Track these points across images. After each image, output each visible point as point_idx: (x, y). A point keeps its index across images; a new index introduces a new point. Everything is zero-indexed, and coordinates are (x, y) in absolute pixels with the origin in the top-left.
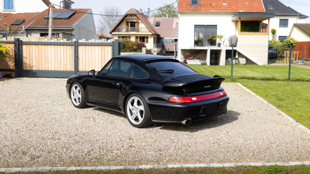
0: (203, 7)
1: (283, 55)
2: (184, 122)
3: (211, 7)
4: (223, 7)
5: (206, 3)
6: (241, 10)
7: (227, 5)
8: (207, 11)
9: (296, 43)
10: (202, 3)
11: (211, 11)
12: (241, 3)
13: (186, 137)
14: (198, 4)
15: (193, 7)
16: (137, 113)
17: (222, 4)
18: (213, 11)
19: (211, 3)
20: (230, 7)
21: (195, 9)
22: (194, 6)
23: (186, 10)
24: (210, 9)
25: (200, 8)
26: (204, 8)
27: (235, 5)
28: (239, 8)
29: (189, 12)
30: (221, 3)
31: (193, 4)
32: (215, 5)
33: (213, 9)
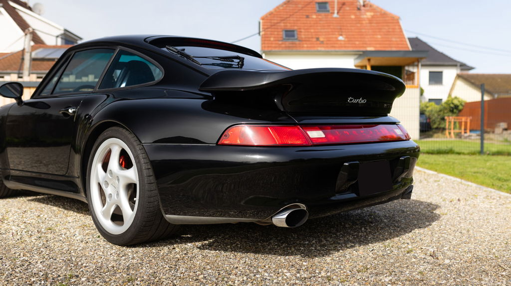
0: (304, 42)
1: (442, 126)
2: (280, 219)
3: (318, 42)
4: (339, 42)
5: (310, 36)
6: (370, 47)
7: (346, 40)
8: (312, 49)
9: (463, 104)
10: (303, 36)
11: (319, 49)
12: (368, 37)
13: (288, 274)
14: (296, 37)
15: (288, 43)
16: (118, 194)
17: (337, 38)
18: (323, 49)
19: (317, 36)
20: (351, 42)
21: (291, 45)
22: (290, 41)
23: (275, 47)
24: (316, 46)
25: (300, 44)
26: (306, 44)
27: (359, 39)
28: (366, 44)
29: (280, 52)
30: (334, 36)
31: (287, 38)
32: (325, 40)
33: (322, 45)
